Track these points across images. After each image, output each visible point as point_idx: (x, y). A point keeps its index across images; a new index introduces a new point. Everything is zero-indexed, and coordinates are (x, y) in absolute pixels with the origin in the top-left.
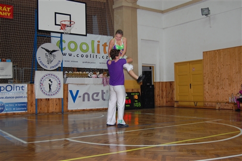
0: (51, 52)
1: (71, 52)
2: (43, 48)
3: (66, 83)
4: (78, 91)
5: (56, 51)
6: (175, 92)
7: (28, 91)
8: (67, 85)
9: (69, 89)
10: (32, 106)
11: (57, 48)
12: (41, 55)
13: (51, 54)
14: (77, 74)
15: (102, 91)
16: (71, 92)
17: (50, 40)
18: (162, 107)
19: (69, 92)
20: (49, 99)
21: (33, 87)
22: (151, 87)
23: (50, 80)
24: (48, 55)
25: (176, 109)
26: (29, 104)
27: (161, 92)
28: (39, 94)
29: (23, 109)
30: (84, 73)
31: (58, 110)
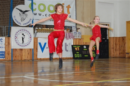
0: (24, 12)
1: (40, 13)
2: (17, 9)
3: (36, 37)
4: (45, 44)
5: (28, 11)
6: (126, 45)
7: (6, 42)
8: (37, 38)
9: (39, 42)
10: (8, 54)
11: (29, 9)
12: (16, 14)
13: (24, 13)
14: (45, 30)
15: (66, 44)
16: (40, 44)
17: (24, 3)
18: (116, 57)
19: (38, 44)
20: (22, 49)
21: (9, 40)
22: (106, 41)
23: (23, 34)
24: (22, 14)
25: (127, 59)
26: (7, 52)
27: (115, 45)
28: (14, 45)
29: (2, 56)
30: (51, 29)
31: (29, 58)
